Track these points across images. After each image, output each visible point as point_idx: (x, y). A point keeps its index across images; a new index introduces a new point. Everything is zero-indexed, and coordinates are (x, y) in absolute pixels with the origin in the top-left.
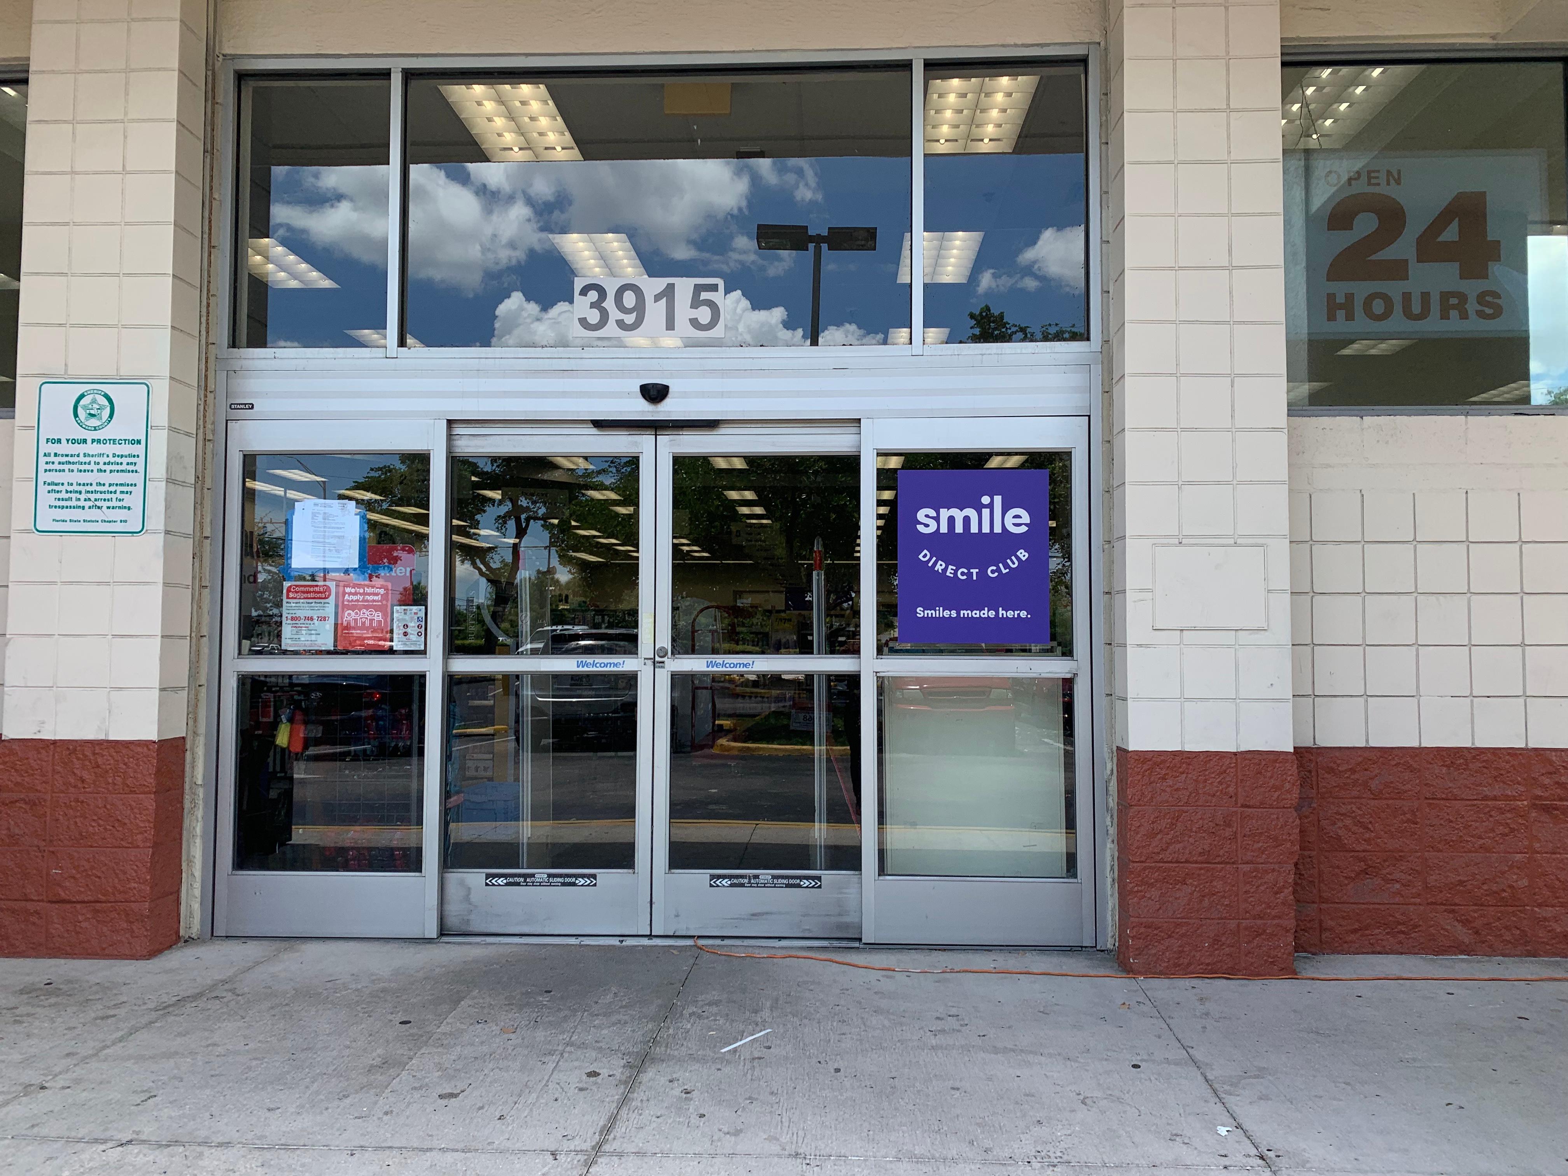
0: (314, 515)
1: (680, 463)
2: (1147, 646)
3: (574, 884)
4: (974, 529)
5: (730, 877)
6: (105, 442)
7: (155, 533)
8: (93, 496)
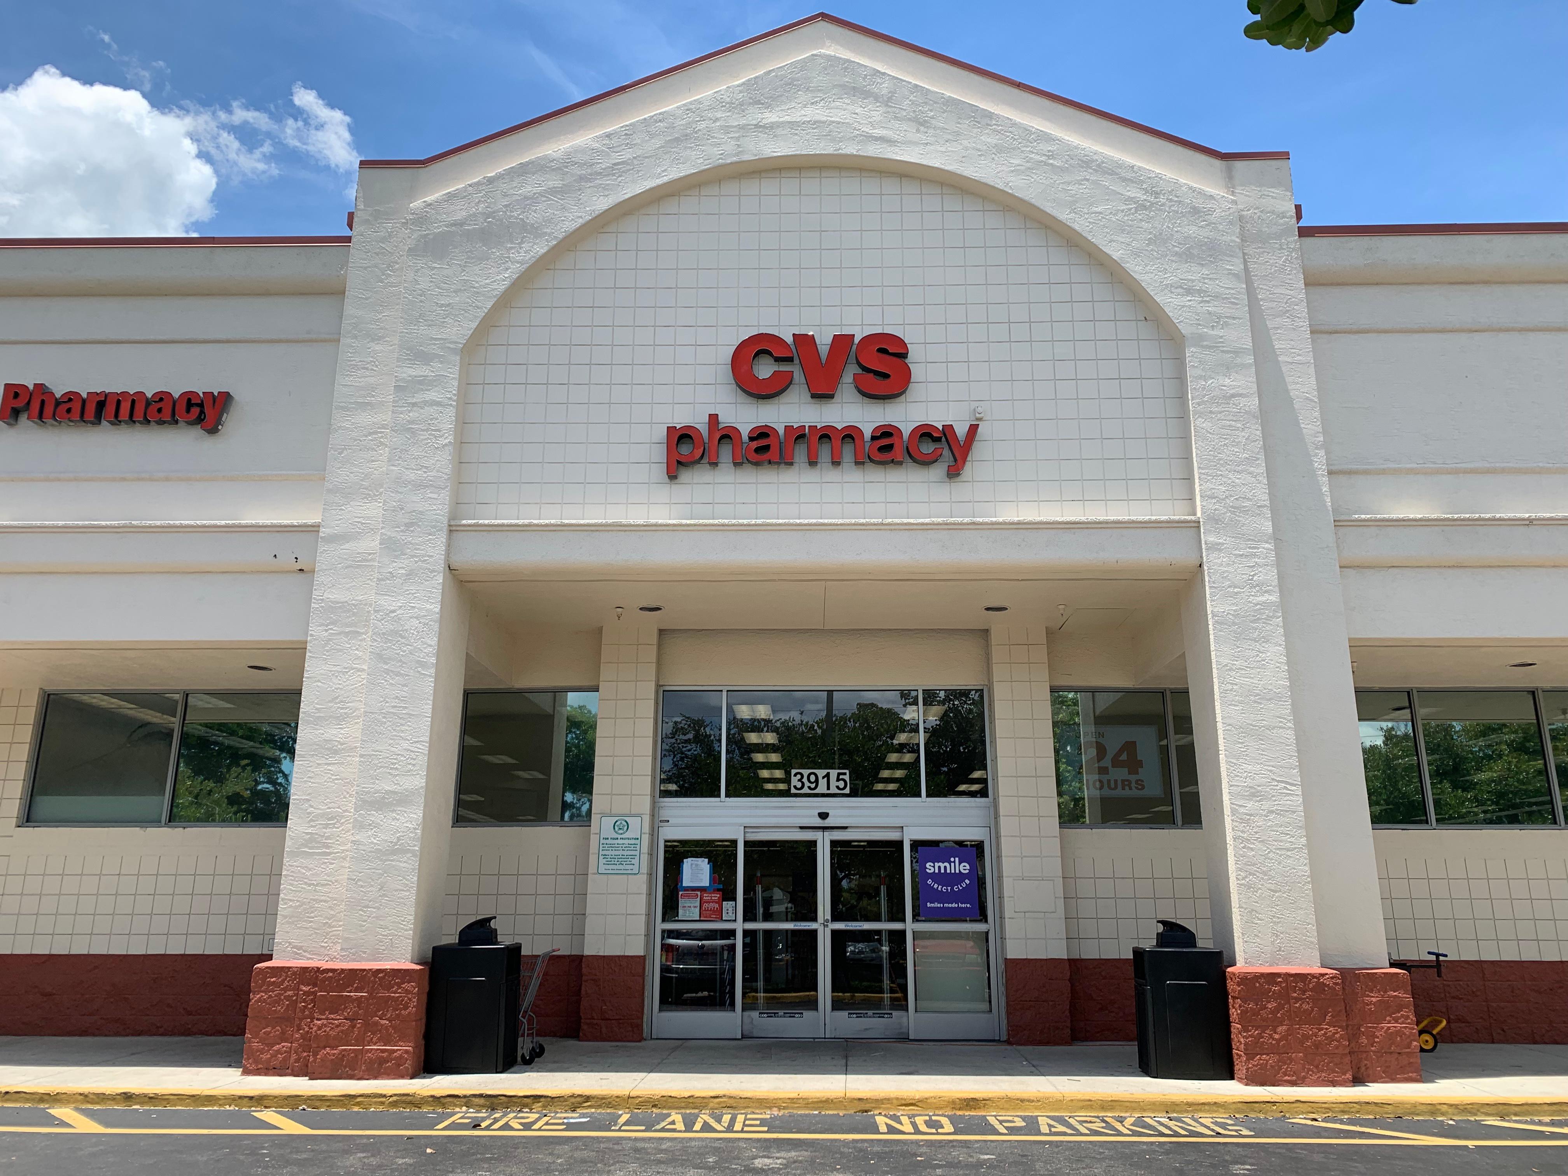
0: (692, 864)
1: (834, 843)
2: (1013, 918)
3: (794, 1017)
4: (948, 871)
5: (856, 1014)
6: (625, 839)
7: (644, 874)
8: (620, 860)
